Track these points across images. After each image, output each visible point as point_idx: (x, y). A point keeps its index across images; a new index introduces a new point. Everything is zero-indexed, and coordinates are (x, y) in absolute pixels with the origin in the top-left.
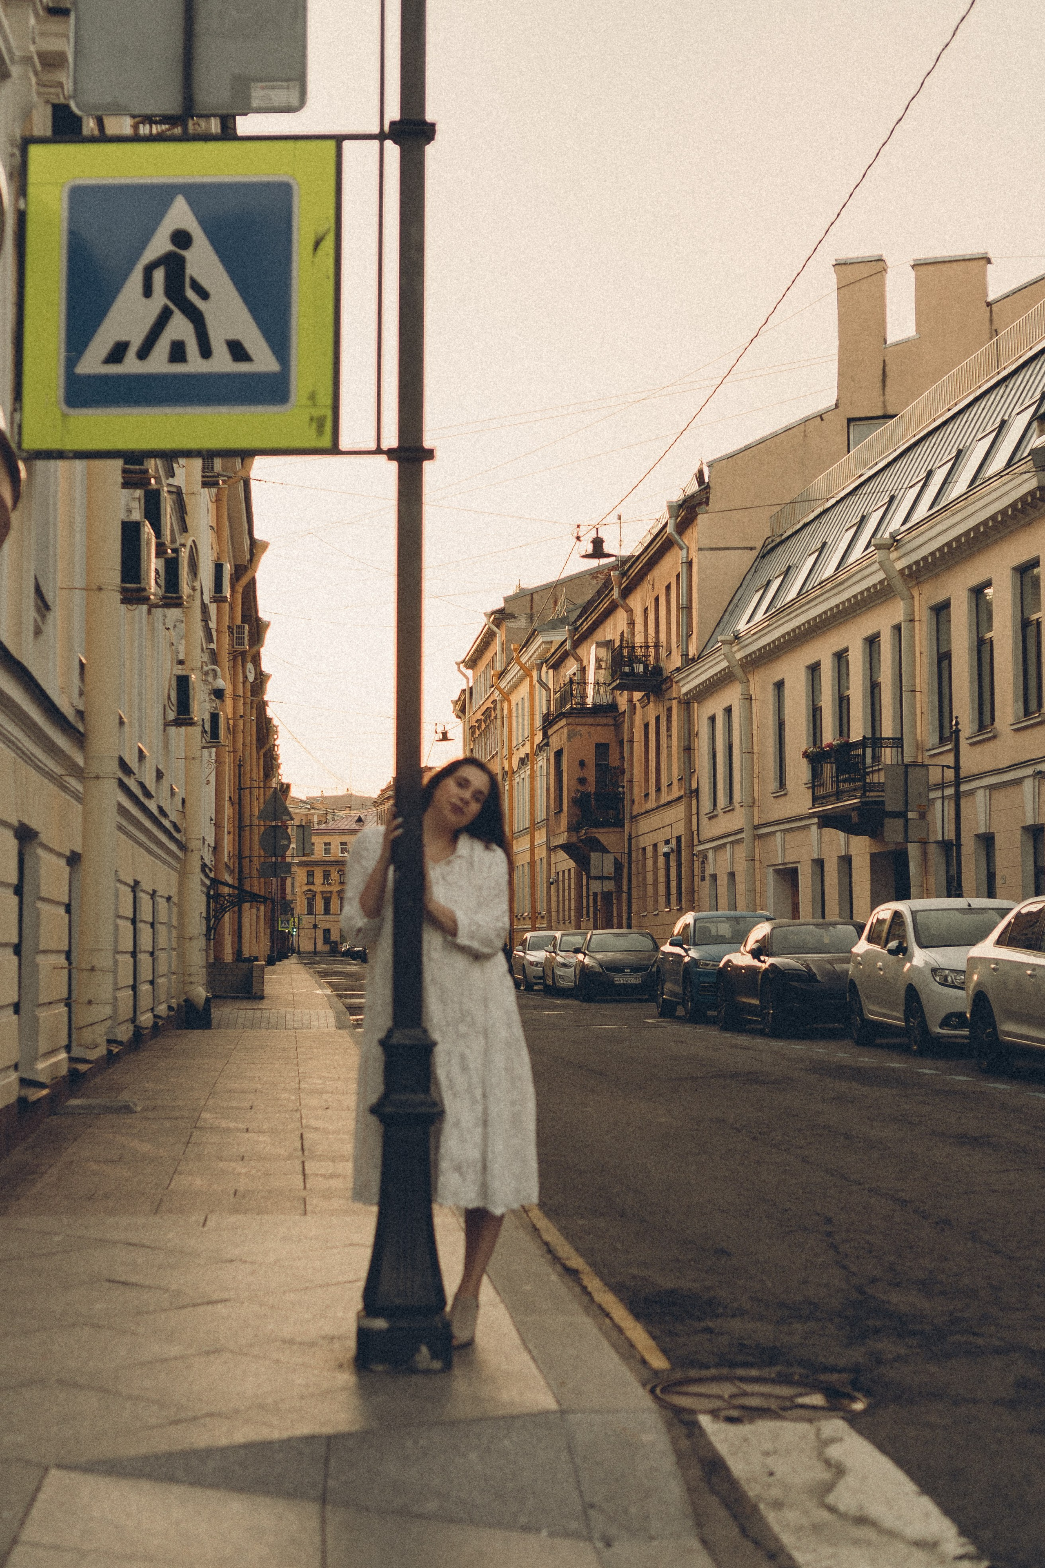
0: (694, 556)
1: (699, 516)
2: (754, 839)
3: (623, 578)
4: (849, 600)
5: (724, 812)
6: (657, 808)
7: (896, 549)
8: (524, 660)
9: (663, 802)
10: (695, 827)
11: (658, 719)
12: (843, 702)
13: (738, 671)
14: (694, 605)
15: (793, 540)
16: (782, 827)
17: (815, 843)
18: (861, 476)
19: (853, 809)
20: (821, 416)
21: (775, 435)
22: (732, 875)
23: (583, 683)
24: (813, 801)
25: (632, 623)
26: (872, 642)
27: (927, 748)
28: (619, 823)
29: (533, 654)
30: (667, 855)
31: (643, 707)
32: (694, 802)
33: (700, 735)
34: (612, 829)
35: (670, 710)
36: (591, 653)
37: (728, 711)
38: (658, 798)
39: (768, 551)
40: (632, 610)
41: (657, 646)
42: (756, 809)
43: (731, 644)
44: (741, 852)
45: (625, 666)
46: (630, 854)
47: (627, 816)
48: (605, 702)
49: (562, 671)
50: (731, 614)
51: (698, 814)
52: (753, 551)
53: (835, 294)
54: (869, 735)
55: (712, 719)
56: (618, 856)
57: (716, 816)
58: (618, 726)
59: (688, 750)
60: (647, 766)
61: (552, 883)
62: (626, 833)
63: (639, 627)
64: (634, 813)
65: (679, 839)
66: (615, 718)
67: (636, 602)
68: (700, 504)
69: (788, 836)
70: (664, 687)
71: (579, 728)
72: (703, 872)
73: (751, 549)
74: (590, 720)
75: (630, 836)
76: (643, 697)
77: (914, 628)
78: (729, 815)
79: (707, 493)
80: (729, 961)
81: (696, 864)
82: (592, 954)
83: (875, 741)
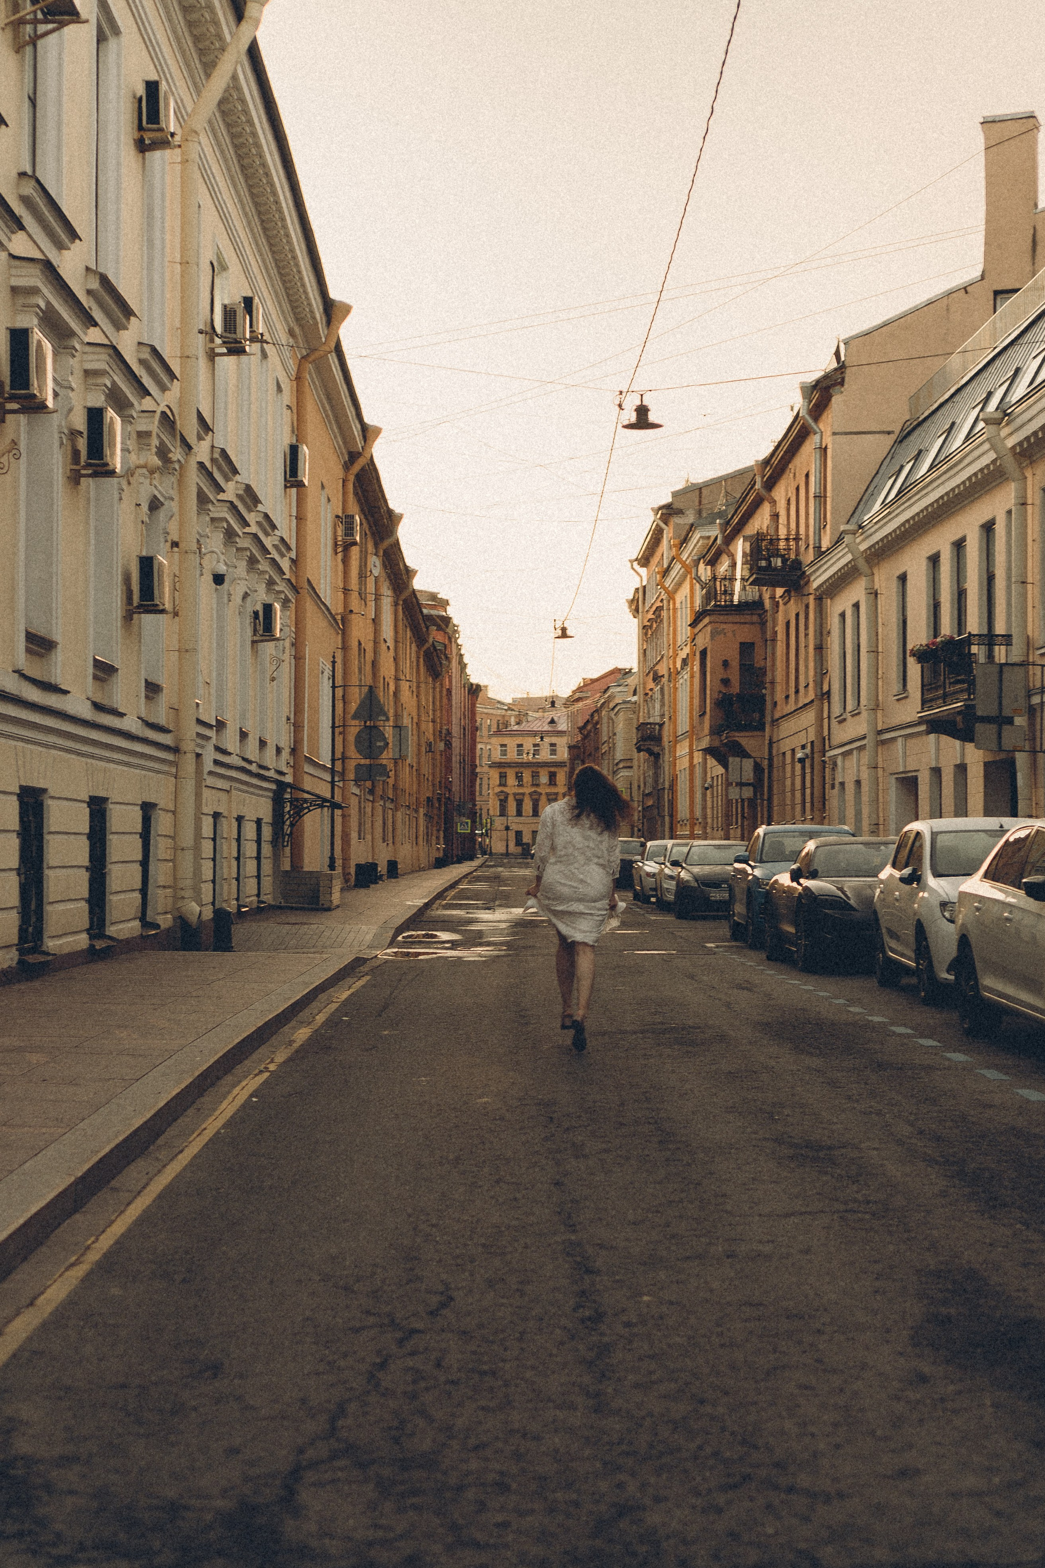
0: (828, 440)
1: (833, 399)
2: (878, 745)
3: (766, 468)
4: (963, 483)
5: (853, 716)
6: (795, 711)
7: (1007, 424)
8: (684, 557)
9: (800, 705)
10: (826, 733)
11: (797, 615)
12: (961, 595)
13: (862, 564)
14: (828, 494)
15: (929, 421)
16: (903, 732)
17: (933, 751)
18: (995, 348)
19: (959, 713)
20: (965, 288)
21: (916, 310)
22: (858, 783)
23: (732, 579)
24: (923, 704)
25: (775, 516)
26: (988, 528)
27: (1036, 646)
28: (761, 727)
29: (693, 550)
30: (801, 761)
31: (785, 604)
32: (826, 705)
33: (832, 631)
34: (755, 733)
35: (807, 606)
36: (740, 547)
37: (856, 606)
38: (797, 701)
39: (904, 436)
40: (775, 502)
41: (797, 539)
42: (879, 714)
43: (855, 534)
44: (865, 758)
45: (761, 559)
46: (771, 759)
47: (768, 719)
48: (750, 598)
49: (718, 566)
50: (866, 503)
51: (829, 717)
52: (892, 435)
53: (983, 153)
54: (985, 632)
55: (843, 615)
56: (758, 760)
57: (845, 720)
58: (763, 624)
59: (820, 648)
60: (788, 667)
61: (707, 789)
62: (767, 738)
63: (782, 520)
64: (777, 716)
65: (812, 742)
66: (760, 615)
67: (781, 493)
68: (835, 385)
69: (911, 742)
70: (802, 583)
71: (724, 626)
72: (834, 779)
73: (889, 433)
74: (737, 618)
75: (770, 740)
76: (784, 593)
77: (1026, 511)
78: (857, 717)
79: (842, 373)
80: (776, 881)
81: (827, 770)
82: (689, 867)
83: (990, 639)
